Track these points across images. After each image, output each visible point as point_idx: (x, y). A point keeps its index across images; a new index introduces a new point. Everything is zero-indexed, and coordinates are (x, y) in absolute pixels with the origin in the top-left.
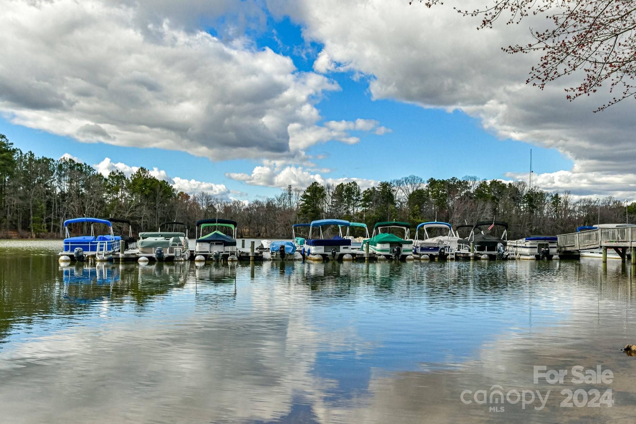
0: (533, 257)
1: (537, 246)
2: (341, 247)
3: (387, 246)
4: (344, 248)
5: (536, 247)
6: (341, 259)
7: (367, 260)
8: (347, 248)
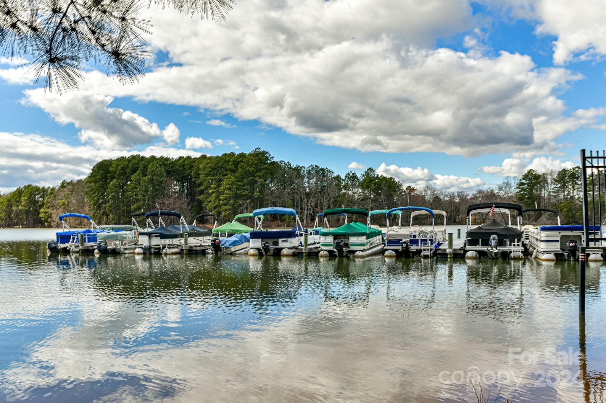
0: (552, 256)
1: (558, 239)
2: (280, 240)
3: (330, 239)
4: (283, 241)
5: (558, 241)
6: (278, 254)
7: (306, 256)
8: (287, 241)
